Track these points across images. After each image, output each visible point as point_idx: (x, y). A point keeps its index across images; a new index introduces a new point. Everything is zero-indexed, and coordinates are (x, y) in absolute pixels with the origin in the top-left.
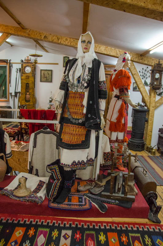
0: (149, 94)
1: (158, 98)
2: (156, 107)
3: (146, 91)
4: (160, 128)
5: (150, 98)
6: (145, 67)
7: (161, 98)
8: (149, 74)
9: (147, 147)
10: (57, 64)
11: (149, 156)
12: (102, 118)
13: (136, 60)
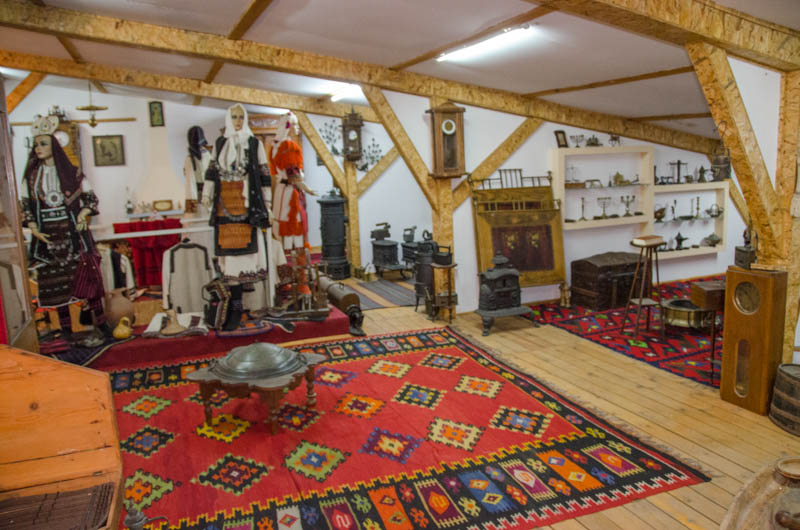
0: (343, 171)
1: (360, 175)
2: (360, 193)
3: (336, 165)
4: (373, 230)
5: (346, 176)
6: (329, 120)
7: (367, 175)
8: (338, 134)
9: (356, 270)
10: (133, 120)
11: (360, 284)
12: (269, 210)
13: (312, 110)
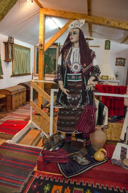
10: (99, 47)
